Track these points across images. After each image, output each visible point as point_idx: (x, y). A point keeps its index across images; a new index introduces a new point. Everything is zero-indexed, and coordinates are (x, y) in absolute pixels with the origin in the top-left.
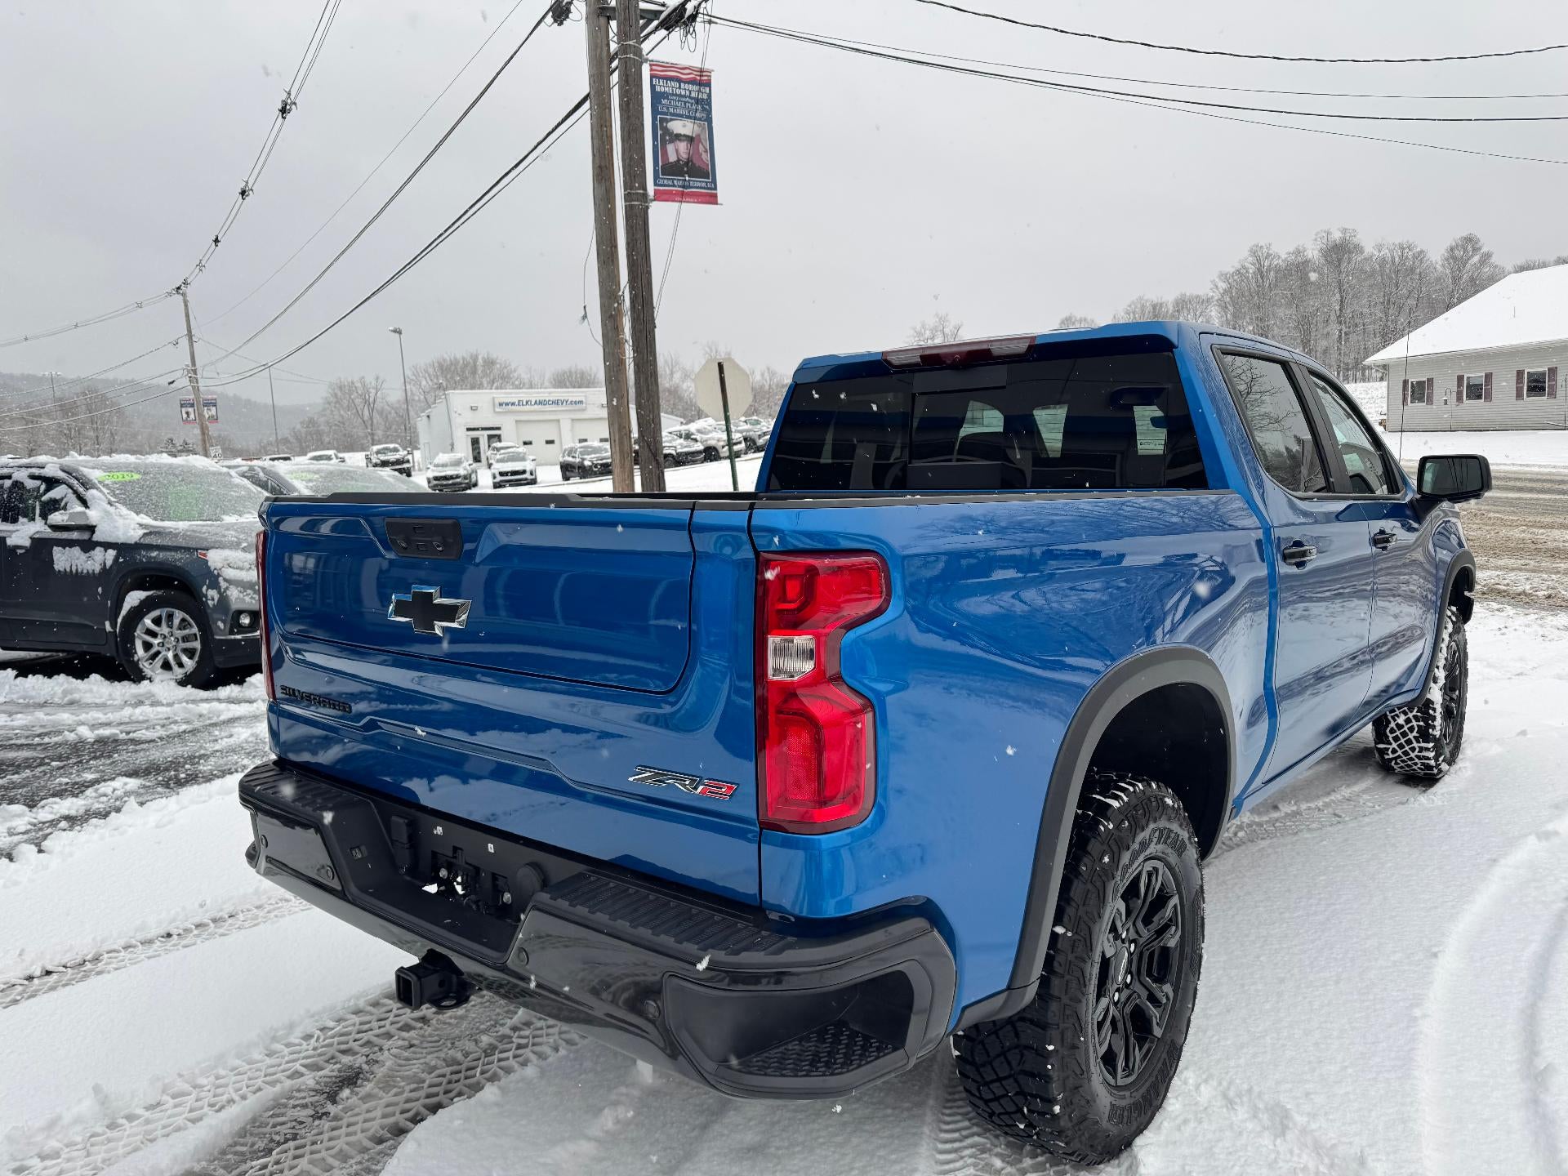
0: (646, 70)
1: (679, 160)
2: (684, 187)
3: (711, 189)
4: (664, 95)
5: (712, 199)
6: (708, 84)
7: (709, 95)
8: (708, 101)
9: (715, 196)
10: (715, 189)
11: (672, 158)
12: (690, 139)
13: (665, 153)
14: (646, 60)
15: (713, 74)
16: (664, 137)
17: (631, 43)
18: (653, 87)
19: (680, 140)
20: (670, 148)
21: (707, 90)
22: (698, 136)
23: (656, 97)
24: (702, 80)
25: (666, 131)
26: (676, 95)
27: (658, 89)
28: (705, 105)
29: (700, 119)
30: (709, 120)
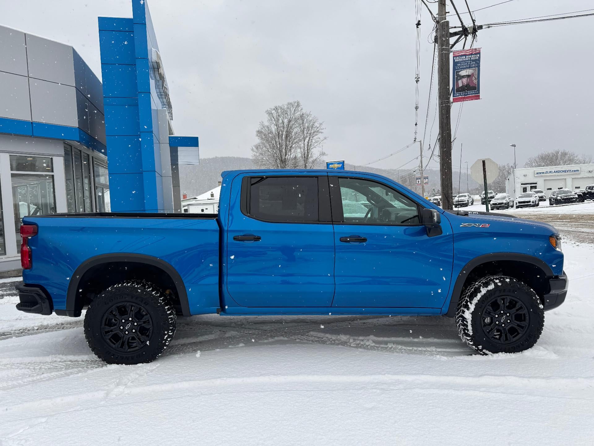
0: (451, 55)
1: (463, 85)
2: (465, 95)
3: (477, 94)
4: (458, 62)
5: (478, 97)
6: (479, 53)
7: (479, 57)
8: (479, 59)
9: (479, 96)
10: (479, 93)
11: (460, 85)
12: (468, 76)
13: (458, 84)
14: (452, 52)
15: (481, 49)
16: (458, 77)
17: (444, 47)
18: (454, 60)
19: (464, 78)
20: (460, 82)
21: (478, 55)
22: (473, 74)
23: (455, 64)
24: (477, 53)
25: (458, 76)
26: (464, 61)
27: (456, 61)
28: (478, 62)
29: (474, 67)
30: (479, 67)
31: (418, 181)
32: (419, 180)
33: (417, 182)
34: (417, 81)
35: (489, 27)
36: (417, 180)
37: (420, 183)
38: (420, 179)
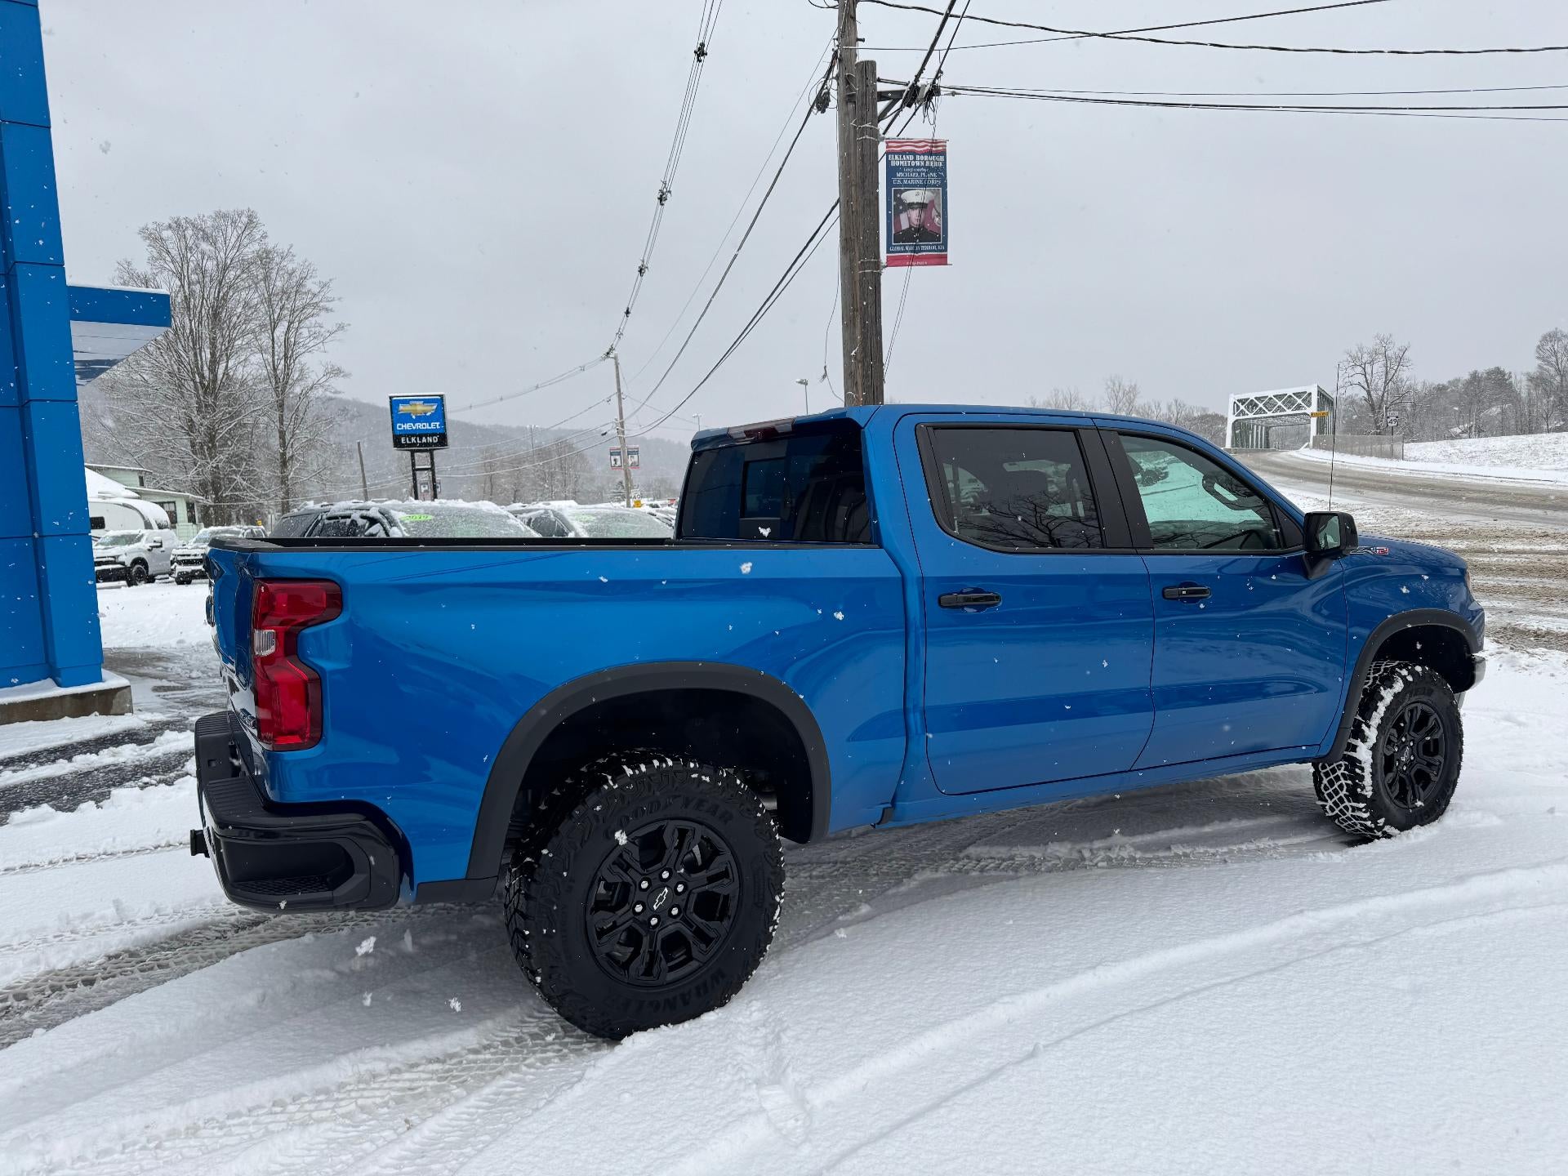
0: (882, 148)
1: (911, 227)
2: (914, 252)
3: (941, 251)
4: (900, 169)
5: (942, 260)
6: (943, 153)
7: (944, 163)
8: (944, 169)
9: (945, 257)
10: (946, 250)
11: (905, 225)
12: (922, 206)
13: (898, 222)
14: (883, 139)
15: (948, 144)
16: (898, 206)
17: (867, 125)
18: (888, 162)
19: (913, 209)
20: (903, 217)
21: (942, 158)
22: (932, 202)
23: (890, 172)
24: (936, 150)
25: (900, 201)
26: (911, 167)
27: (893, 164)
28: (941, 172)
29: (935, 186)
30: (944, 185)
31: (615, 460)
32: (618, 457)
33: (613, 463)
34: (662, 199)
35: (953, 94)
36: (613, 458)
37: (619, 463)
38: (619, 454)
